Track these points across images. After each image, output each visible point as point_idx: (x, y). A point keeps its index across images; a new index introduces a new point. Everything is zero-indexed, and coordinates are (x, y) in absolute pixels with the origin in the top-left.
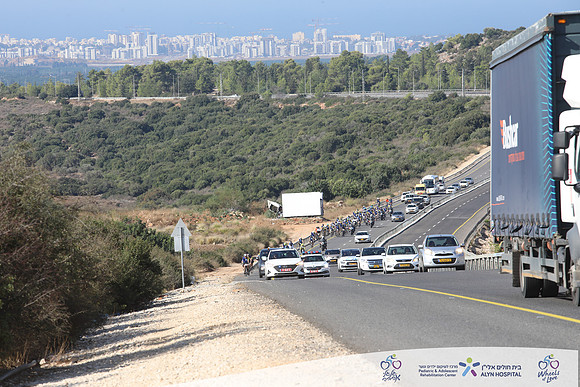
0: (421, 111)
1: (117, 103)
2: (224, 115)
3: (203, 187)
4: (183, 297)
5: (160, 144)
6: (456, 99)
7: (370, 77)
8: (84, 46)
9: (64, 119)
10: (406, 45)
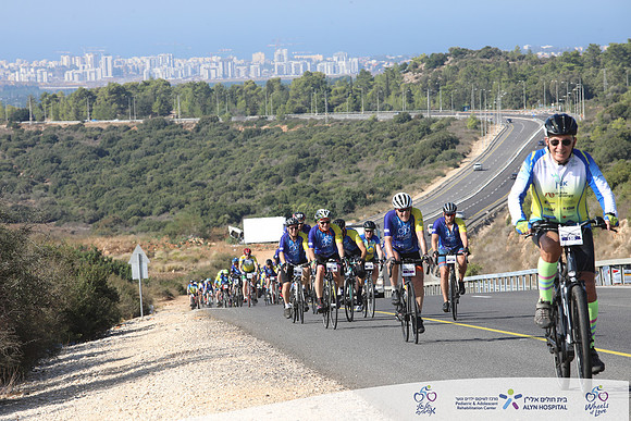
0: (386, 133)
1: (71, 127)
2: (182, 139)
3: (161, 213)
4: (142, 325)
5: (116, 169)
6: (422, 120)
7: (333, 98)
8: (36, 69)
9: (16, 143)
10: (370, 65)
